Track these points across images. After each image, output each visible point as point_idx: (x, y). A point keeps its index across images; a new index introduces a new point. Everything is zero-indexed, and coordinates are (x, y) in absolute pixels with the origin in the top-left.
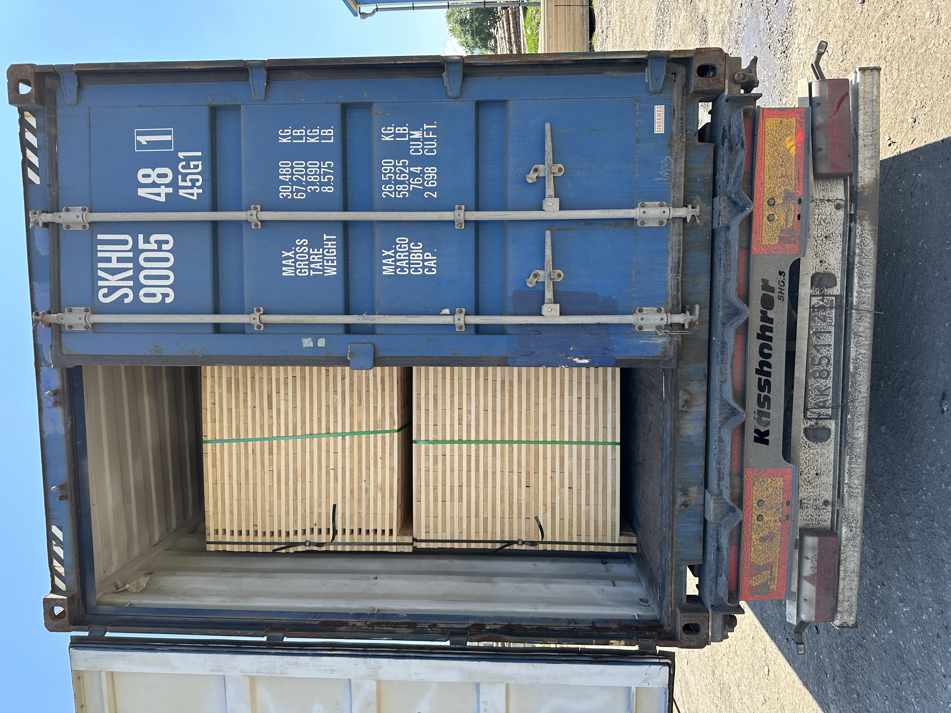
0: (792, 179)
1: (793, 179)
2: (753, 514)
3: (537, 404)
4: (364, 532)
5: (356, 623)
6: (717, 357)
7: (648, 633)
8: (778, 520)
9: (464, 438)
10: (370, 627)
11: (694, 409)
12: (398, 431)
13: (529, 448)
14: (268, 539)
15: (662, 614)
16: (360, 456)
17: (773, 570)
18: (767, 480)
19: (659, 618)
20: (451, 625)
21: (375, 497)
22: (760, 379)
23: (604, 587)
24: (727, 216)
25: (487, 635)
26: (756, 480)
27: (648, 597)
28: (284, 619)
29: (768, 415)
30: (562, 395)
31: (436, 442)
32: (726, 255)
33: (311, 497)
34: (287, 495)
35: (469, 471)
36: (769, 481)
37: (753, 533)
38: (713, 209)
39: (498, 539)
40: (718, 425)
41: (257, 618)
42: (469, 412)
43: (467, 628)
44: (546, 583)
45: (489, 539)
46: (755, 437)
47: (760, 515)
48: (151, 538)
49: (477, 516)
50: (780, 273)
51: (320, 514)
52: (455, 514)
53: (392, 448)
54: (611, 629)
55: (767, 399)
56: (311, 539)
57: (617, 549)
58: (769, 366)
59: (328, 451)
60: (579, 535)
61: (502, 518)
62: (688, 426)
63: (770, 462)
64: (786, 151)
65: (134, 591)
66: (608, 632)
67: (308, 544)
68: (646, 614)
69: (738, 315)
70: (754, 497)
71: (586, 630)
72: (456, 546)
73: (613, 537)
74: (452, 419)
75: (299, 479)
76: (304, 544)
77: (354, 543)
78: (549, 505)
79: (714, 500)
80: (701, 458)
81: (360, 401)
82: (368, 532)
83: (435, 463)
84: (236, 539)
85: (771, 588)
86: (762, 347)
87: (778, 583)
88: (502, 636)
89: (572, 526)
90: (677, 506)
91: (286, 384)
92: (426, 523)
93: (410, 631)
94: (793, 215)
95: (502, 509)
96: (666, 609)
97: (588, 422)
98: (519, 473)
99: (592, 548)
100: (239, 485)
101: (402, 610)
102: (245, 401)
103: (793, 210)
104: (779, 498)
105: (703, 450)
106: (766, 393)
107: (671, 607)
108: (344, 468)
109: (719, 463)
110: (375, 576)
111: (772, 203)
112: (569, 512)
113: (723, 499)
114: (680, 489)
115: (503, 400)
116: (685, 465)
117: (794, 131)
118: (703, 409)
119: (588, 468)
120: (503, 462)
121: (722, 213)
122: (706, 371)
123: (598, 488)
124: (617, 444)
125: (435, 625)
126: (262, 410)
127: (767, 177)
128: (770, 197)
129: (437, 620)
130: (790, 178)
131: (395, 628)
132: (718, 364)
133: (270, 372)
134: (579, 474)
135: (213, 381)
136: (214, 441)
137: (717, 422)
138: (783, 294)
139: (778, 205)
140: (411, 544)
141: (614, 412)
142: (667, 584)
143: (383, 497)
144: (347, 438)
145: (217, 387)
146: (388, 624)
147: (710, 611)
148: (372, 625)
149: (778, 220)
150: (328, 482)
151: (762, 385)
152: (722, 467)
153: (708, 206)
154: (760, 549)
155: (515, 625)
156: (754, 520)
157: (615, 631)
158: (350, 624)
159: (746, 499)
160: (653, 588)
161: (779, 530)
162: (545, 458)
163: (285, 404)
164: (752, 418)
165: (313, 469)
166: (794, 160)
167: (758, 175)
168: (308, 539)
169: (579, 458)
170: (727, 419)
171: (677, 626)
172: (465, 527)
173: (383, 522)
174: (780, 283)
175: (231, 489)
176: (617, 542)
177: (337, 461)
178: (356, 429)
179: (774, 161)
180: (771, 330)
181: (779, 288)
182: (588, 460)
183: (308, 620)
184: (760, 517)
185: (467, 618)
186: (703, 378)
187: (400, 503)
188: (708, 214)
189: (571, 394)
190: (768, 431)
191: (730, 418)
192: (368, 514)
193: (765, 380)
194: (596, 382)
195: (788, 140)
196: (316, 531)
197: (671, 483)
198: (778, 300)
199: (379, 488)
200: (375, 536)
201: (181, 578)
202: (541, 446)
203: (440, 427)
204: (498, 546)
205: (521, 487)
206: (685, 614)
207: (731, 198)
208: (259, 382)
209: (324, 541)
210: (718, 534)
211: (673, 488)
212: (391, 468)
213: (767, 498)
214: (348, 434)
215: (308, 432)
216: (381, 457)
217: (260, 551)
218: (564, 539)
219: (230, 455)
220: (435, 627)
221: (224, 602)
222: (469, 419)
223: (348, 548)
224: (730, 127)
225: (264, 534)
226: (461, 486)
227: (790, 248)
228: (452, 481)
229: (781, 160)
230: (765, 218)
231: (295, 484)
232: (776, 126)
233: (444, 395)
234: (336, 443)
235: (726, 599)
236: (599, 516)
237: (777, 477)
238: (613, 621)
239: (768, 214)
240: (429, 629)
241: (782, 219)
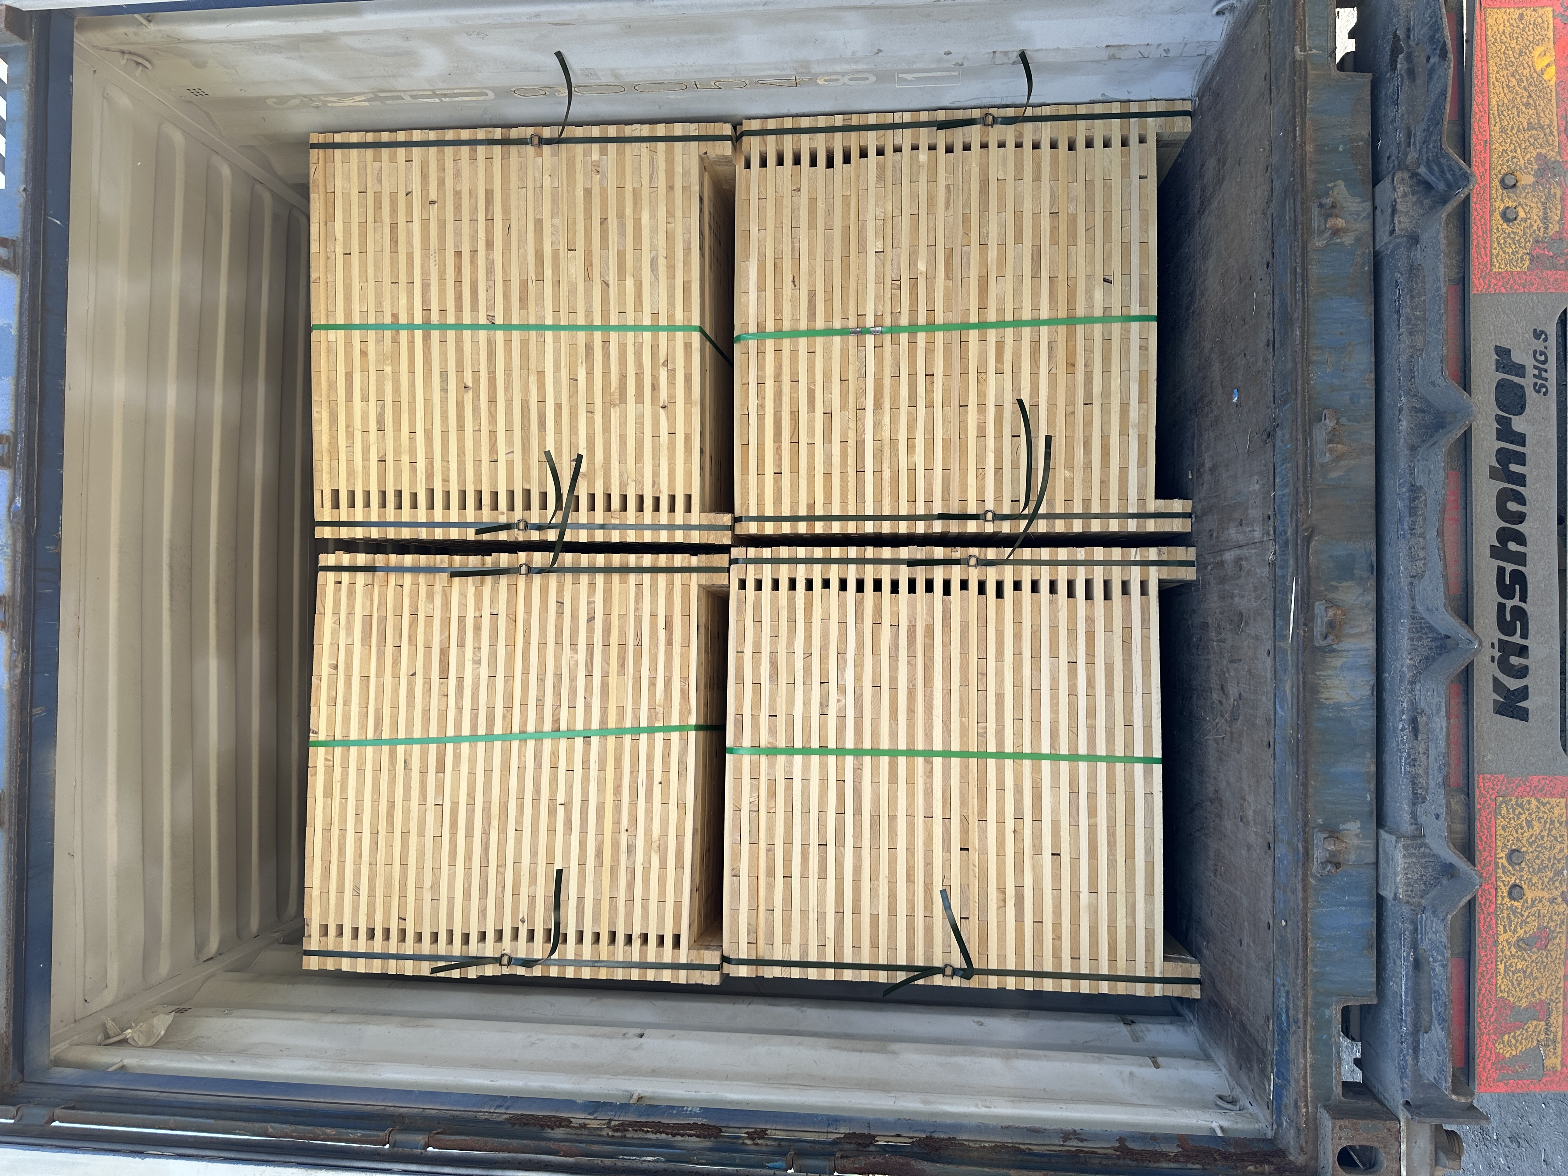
0: (1551, 133)
1: (1556, 133)
2: (1500, 884)
3: (983, 674)
4: (620, 939)
5: (587, 1122)
6: (1401, 520)
7: (1251, 1168)
8: (1560, 899)
9: (832, 745)
10: (617, 1130)
11: (1347, 644)
12: (698, 728)
13: (967, 767)
14: (426, 948)
15: (1280, 1125)
16: (618, 778)
17: (1552, 1020)
18: (1529, 802)
19: (1270, 1134)
20: (797, 1134)
21: (647, 865)
22: (1501, 571)
23: (1135, 1069)
24: (1411, 213)
25: (879, 1159)
26: (1502, 802)
27: (1238, 1092)
28: (432, 1108)
29: (1523, 651)
30: (1036, 657)
31: (772, 751)
32: (1412, 297)
33: (517, 863)
34: (469, 857)
35: (840, 813)
36: (1533, 806)
37: (1501, 929)
38: (1375, 208)
39: (902, 961)
40: (1409, 675)
41: (376, 1104)
42: (842, 689)
43: (835, 1142)
44: (1007, 1057)
45: (883, 961)
46: (1494, 701)
47: (1515, 886)
48: (200, 946)
49: (857, 911)
50: (1537, 334)
51: (532, 898)
52: (811, 905)
53: (682, 761)
54: (1164, 1156)
55: (1520, 614)
56: (512, 950)
57: (1158, 990)
58: (1521, 539)
59: (555, 768)
60: (1075, 958)
61: (910, 916)
62: (1336, 682)
63: (1533, 760)
64: (1535, 75)
65: (140, 1044)
66: (1158, 1161)
67: (505, 960)
68: (1240, 1126)
69: (1443, 428)
70: (1499, 843)
71: (1107, 1156)
72: (813, 974)
73: (1149, 964)
74: (807, 703)
75: (495, 823)
76: (498, 961)
77: (599, 961)
78: (1010, 891)
79: (1406, 847)
80: (1368, 755)
81: (622, 665)
82: (629, 939)
83: (772, 794)
84: (362, 946)
85: (1548, 1063)
86: (1503, 497)
87: (1563, 1053)
88: (913, 1162)
89: (1060, 938)
90: (1315, 867)
91: (478, 628)
92: (749, 924)
93: (707, 1143)
94: (1559, 207)
95: (910, 898)
96: (1291, 1110)
97: (1091, 713)
98: (946, 819)
99: (1104, 987)
100: (375, 833)
101: (691, 1100)
102: (396, 662)
103: (1558, 197)
104: (1559, 846)
105: (1370, 739)
106: (1516, 602)
107: (1306, 1106)
108: (584, 802)
109: (1413, 762)
110: (639, 1031)
111: (1509, 185)
112: (1054, 907)
113: (1425, 845)
114: (1320, 826)
115: (911, 664)
116: (1332, 770)
117: (1551, 34)
118: (1370, 644)
119: (1092, 812)
120: (911, 795)
121: (1398, 207)
122: (1374, 559)
123: (1115, 855)
124: (1155, 761)
125: (762, 1134)
126: (428, 680)
127: (1497, 128)
128: (1505, 170)
129: (767, 1122)
130: (1548, 131)
131: (674, 1135)
132: (1404, 536)
133: (447, 604)
134: (1075, 824)
135: (337, 622)
136: (329, 744)
137: (1405, 669)
138: (1546, 380)
139: (1524, 187)
140: (719, 968)
141: (1147, 693)
142: (1293, 1049)
143: (663, 866)
144: (595, 741)
145: (343, 633)
146: (658, 1128)
147: (1403, 1115)
148: (623, 1127)
149: (1525, 220)
150: (552, 830)
151: (1508, 582)
152: (1421, 772)
153: (1364, 201)
154: (1519, 967)
155: (943, 1139)
156: (1503, 898)
157: (1176, 1159)
158: (575, 1123)
159: (1480, 847)
160: (1250, 1069)
161: (1562, 922)
162: (1001, 788)
163: (473, 670)
164: (1488, 659)
165: (523, 804)
166: (1554, 94)
167: (1476, 124)
168: (507, 951)
169: (1074, 791)
170: (1428, 661)
171: (1321, 1151)
172: (830, 932)
173: (661, 919)
174: (1538, 356)
175: (359, 841)
176: (1157, 975)
177: (572, 787)
178: (612, 724)
179: (1510, 96)
180: (1521, 459)
181: (1535, 367)
182: (1092, 794)
183: (484, 1112)
184: (1515, 891)
185: (833, 1120)
186: (1366, 574)
187: (697, 881)
188: (1364, 218)
189: (1054, 654)
190: (1526, 687)
191: (1434, 659)
192: (630, 900)
193: (1513, 572)
194: (1108, 629)
195: (1538, 53)
196: (523, 934)
197: (1300, 813)
198: (1534, 394)
199: (655, 845)
200: (644, 947)
201: (241, 1022)
202: (992, 762)
203: (781, 720)
204: (901, 976)
205: (949, 851)
206: (1341, 1122)
207: (1418, 174)
208: (426, 625)
209: (538, 955)
210: (1416, 930)
211: (1306, 824)
212: (682, 805)
213: (1531, 844)
214: (596, 733)
215: (516, 729)
216: (660, 780)
217: (409, 973)
218: (1042, 966)
219: (361, 770)
220: (763, 1138)
221: (316, 1069)
222: (841, 704)
223: (586, 974)
224: (1409, 30)
225: (419, 937)
226: (823, 845)
227: (1556, 280)
228: (805, 835)
229: (1526, 94)
230: (1497, 216)
231: (486, 833)
232: (1511, 25)
233: (791, 653)
234: (570, 751)
235: (1446, 1085)
236: (1119, 916)
237: (1553, 796)
238: (1168, 1138)
239: (1502, 207)
240: (748, 1142)
241: (1536, 218)
